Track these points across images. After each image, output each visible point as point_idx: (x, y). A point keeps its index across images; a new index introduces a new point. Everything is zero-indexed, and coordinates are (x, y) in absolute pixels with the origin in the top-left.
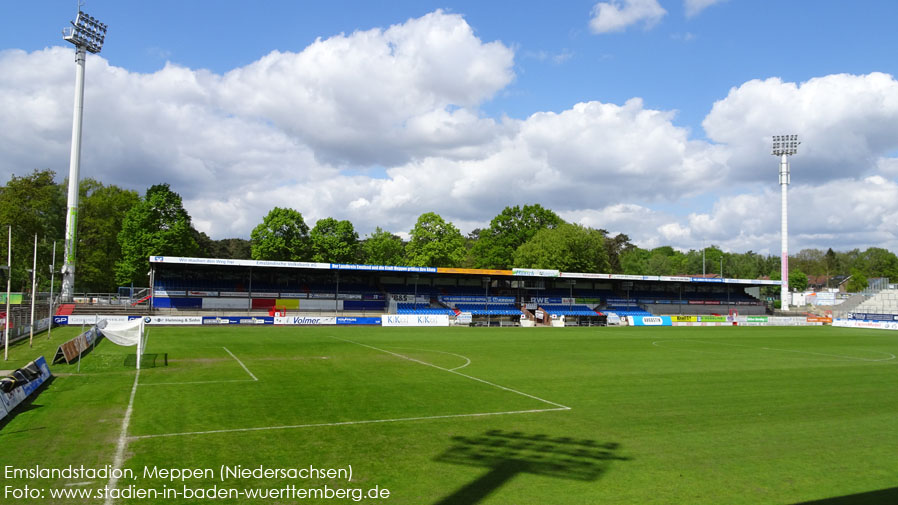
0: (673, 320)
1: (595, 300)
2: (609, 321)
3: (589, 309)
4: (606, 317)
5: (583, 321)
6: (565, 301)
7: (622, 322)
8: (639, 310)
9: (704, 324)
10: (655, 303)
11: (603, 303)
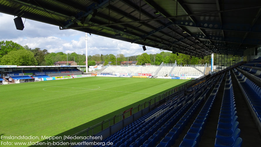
0: (56, 78)
1: (31, 73)
2: (35, 80)
3: (29, 77)
4: (34, 79)
5: (26, 80)
6: (20, 75)
7: (40, 80)
8: (46, 76)
9: (65, 79)
10: (51, 73)
11: (34, 74)
